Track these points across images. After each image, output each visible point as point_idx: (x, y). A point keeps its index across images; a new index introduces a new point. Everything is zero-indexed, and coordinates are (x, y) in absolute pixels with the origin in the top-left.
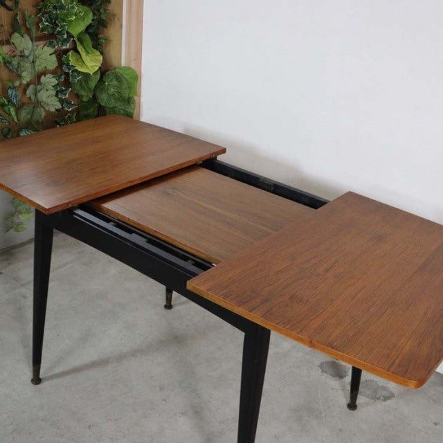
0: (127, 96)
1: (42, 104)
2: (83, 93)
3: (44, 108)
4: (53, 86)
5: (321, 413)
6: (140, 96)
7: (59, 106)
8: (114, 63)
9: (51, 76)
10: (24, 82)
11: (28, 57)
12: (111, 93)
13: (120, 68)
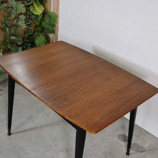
0: (53, 24)
1: (20, 26)
2: (36, 22)
3: (20, 27)
4: (24, 19)
5: (115, 155)
6: (58, 24)
7: (26, 27)
8: (49, 10)
9: (23, 15)
10: (12, 18)
11: (14, 8)
12: (47, 22)
13: (50, 12)
